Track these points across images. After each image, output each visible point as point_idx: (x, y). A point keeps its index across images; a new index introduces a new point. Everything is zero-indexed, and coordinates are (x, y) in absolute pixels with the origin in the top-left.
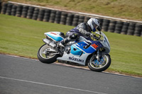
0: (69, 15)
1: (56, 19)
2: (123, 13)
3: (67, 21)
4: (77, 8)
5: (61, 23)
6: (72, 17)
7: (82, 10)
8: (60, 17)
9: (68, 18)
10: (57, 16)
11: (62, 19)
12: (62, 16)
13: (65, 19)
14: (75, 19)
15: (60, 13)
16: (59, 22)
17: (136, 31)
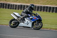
0: (7, 4)
1: (2, 7)
2: (30, 2)
3: (7, 7)
4: (11, 1)
5: (4, 8)
6: (9, 5)
7: (13, 2)
8: (4, 6)
9: (7, 6)
10: (2, 5)
11: (4, 7)
12: (5, 5)
13: (6, 6)
14: (10, 6)
15: (4, 4)
16: (3, 8)
17: (36, 9)
